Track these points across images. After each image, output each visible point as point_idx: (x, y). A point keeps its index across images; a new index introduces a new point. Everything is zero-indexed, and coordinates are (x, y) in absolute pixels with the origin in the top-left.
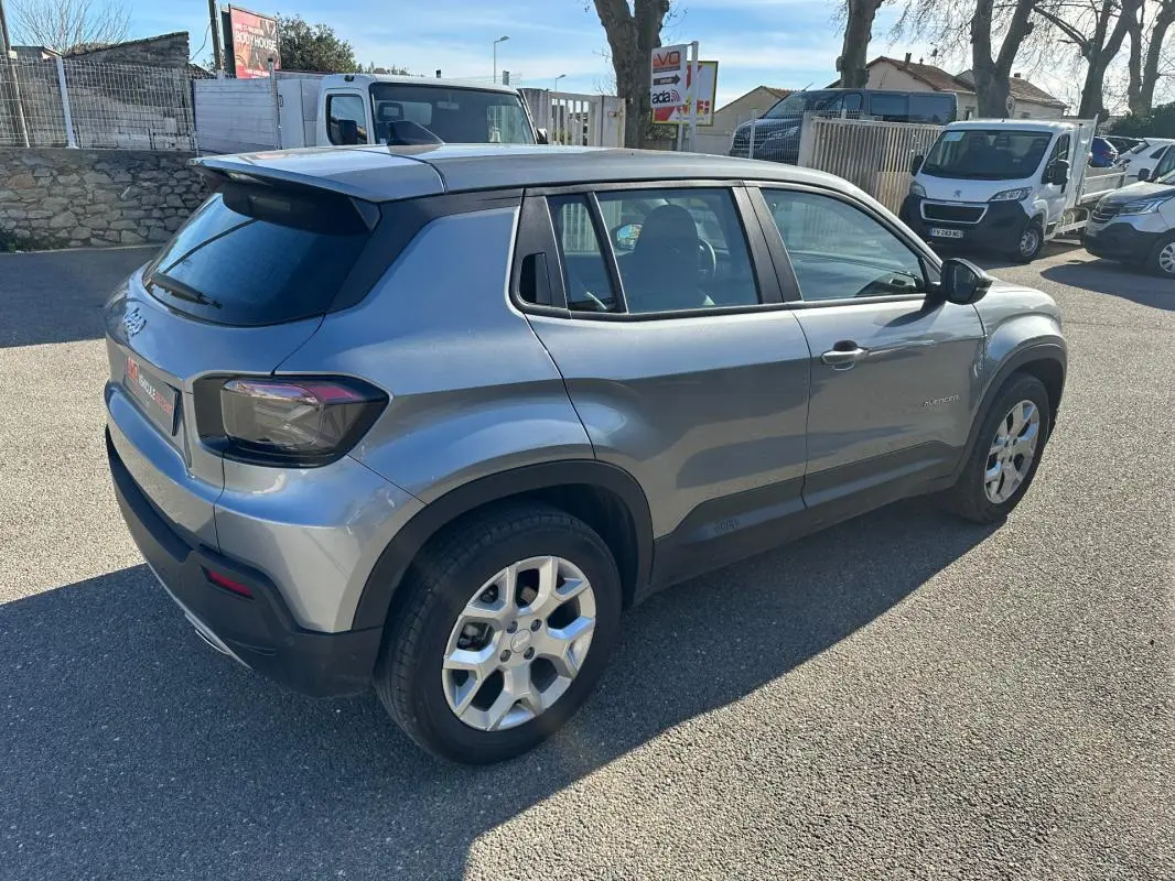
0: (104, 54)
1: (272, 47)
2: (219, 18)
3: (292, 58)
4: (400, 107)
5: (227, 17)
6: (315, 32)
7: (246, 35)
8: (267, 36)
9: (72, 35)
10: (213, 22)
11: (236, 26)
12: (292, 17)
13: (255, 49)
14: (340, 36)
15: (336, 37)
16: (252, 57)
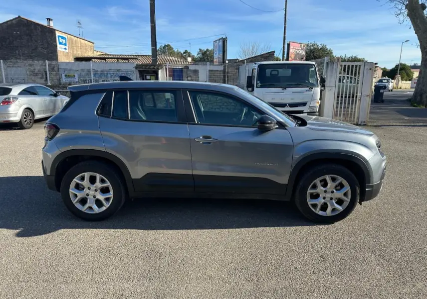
0: (250, 60)
1: (303, 53)
2: (286, 46)
3: (310, 55)
4: (278, 71)
5: (289, 45)
6: (320, 47)
7: (294, 50)
8: (302, 49)
9: (254, 54)
10: (284, 47)
11: (291, 47)
12: (312, 42)
13: (297, 54)
14: (328, 47)
15: (327, 47)
16: (295, 56)
